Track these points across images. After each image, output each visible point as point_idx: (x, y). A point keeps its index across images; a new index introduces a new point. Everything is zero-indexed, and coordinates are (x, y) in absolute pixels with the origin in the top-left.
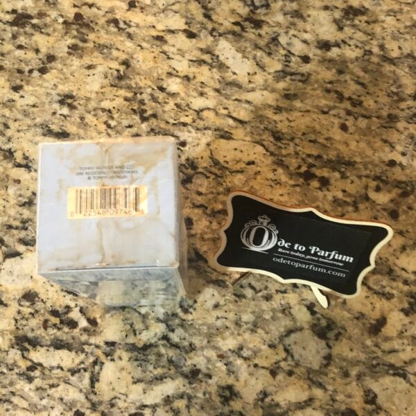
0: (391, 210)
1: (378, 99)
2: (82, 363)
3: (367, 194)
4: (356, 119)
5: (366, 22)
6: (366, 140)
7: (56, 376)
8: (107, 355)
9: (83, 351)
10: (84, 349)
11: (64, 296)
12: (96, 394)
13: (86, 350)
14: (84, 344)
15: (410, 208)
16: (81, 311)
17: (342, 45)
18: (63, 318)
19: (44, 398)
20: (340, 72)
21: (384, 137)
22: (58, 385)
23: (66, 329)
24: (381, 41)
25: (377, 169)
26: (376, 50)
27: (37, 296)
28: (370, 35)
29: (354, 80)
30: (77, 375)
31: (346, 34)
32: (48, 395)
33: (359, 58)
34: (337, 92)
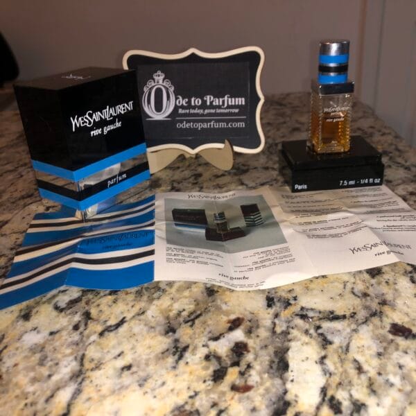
2: (307, 332)
7: (339, 365)
8: (287, 304)
9: (286, 333)
10: (283, 332)
11: (187, 363)
12: (355, 313)
13: (284, 328)
14: (274, 332)
16: (216, 339)
18: (229, 363)
19: (387, 381)
22: (355, 361)
23: (249, 357)
27: (183, 406)
30: (329, 337)
32: (380, 374)
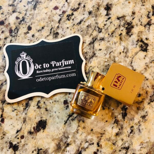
0: (5, 22)
1: (69, 30)
3: (17, 12)
4: (60, 15)
5: (121, 34)
6: (46, 18)
15: (3, 32)
17: (107, 17)
20: (90, 13)
21: (45, 28)
24: (107, 39)
25: (29, 20)
26: (101, 35)
28: (112, 34)
29: (83, 19)
31: (114, 21)
33: (97, 25)
34: (78, 8)
